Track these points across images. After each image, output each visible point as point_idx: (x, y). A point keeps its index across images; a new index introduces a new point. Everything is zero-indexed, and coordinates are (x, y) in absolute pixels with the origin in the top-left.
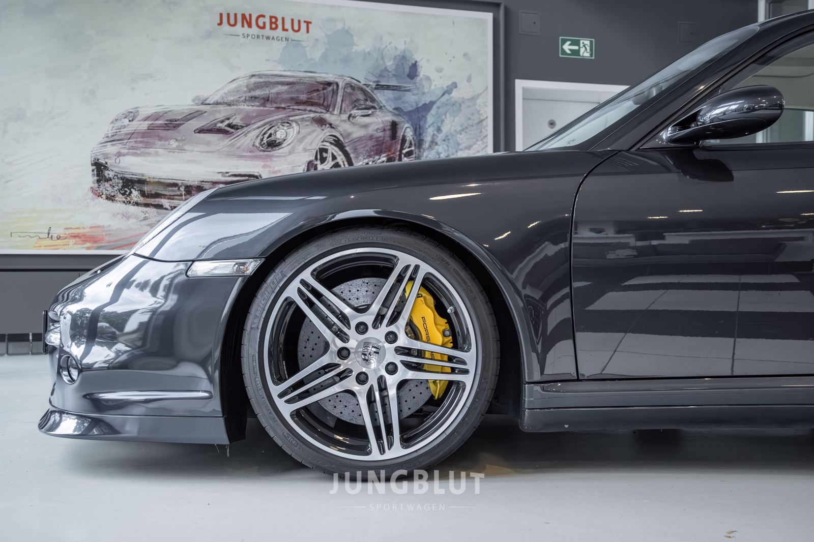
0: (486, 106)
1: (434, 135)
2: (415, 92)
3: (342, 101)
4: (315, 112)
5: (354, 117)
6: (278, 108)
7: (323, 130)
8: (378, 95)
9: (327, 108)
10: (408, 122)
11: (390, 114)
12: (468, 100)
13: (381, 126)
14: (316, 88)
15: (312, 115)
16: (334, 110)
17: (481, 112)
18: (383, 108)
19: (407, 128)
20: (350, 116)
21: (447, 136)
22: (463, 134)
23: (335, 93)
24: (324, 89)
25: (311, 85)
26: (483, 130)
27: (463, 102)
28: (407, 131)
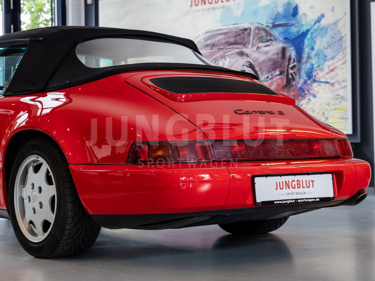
0: (345, 26)
1: (309, 52)
2: (297, 25)
3: (253, 39)
4: (239, 48)
5: (260, 48)
6: (219, 49)
7: (243, 59)
8: (274, 31)
9: (245, 45)
10: (292, 46)
11: (281, 43)
12: (332, 24)
13: (275, 51)
14: (239, 34)
15: (237, 50)
16: (248, 45)
17: (341, 32)
18: (277, 39)
19: (291, 51)
20: (258, 47)
21: (318, 52)
22: (329, 49)
23: (249, 34)
24: (243, 33)
25: (236, 32)
26: (343, 44)
27: (329, 27)
28: (292, 52)
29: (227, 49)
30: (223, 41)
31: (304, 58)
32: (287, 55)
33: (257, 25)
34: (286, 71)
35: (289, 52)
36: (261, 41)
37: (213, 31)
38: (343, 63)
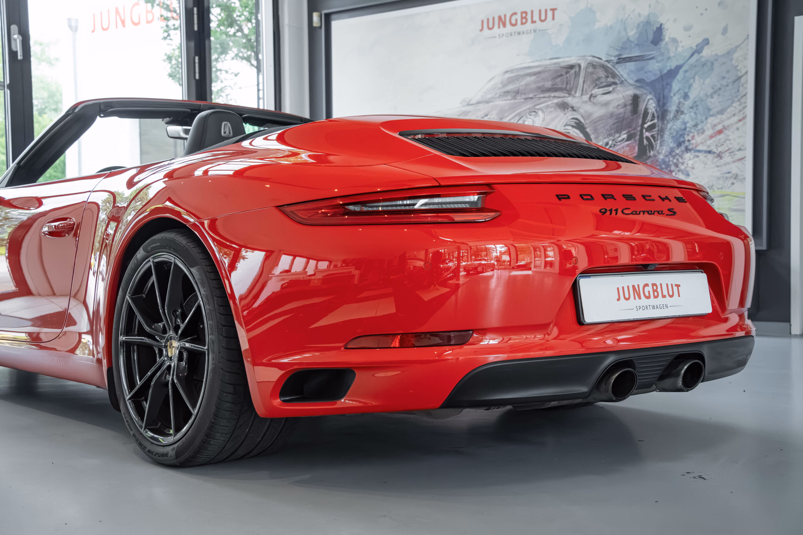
29: (539, 98)
30: (533, 86)
31: (670, 112)
32: (642, 107)
33: (590, 58)
34: (639, 134)
35: (645, 104)
36: (597, 85)
37: (518, 70)
38: (740, 120)
